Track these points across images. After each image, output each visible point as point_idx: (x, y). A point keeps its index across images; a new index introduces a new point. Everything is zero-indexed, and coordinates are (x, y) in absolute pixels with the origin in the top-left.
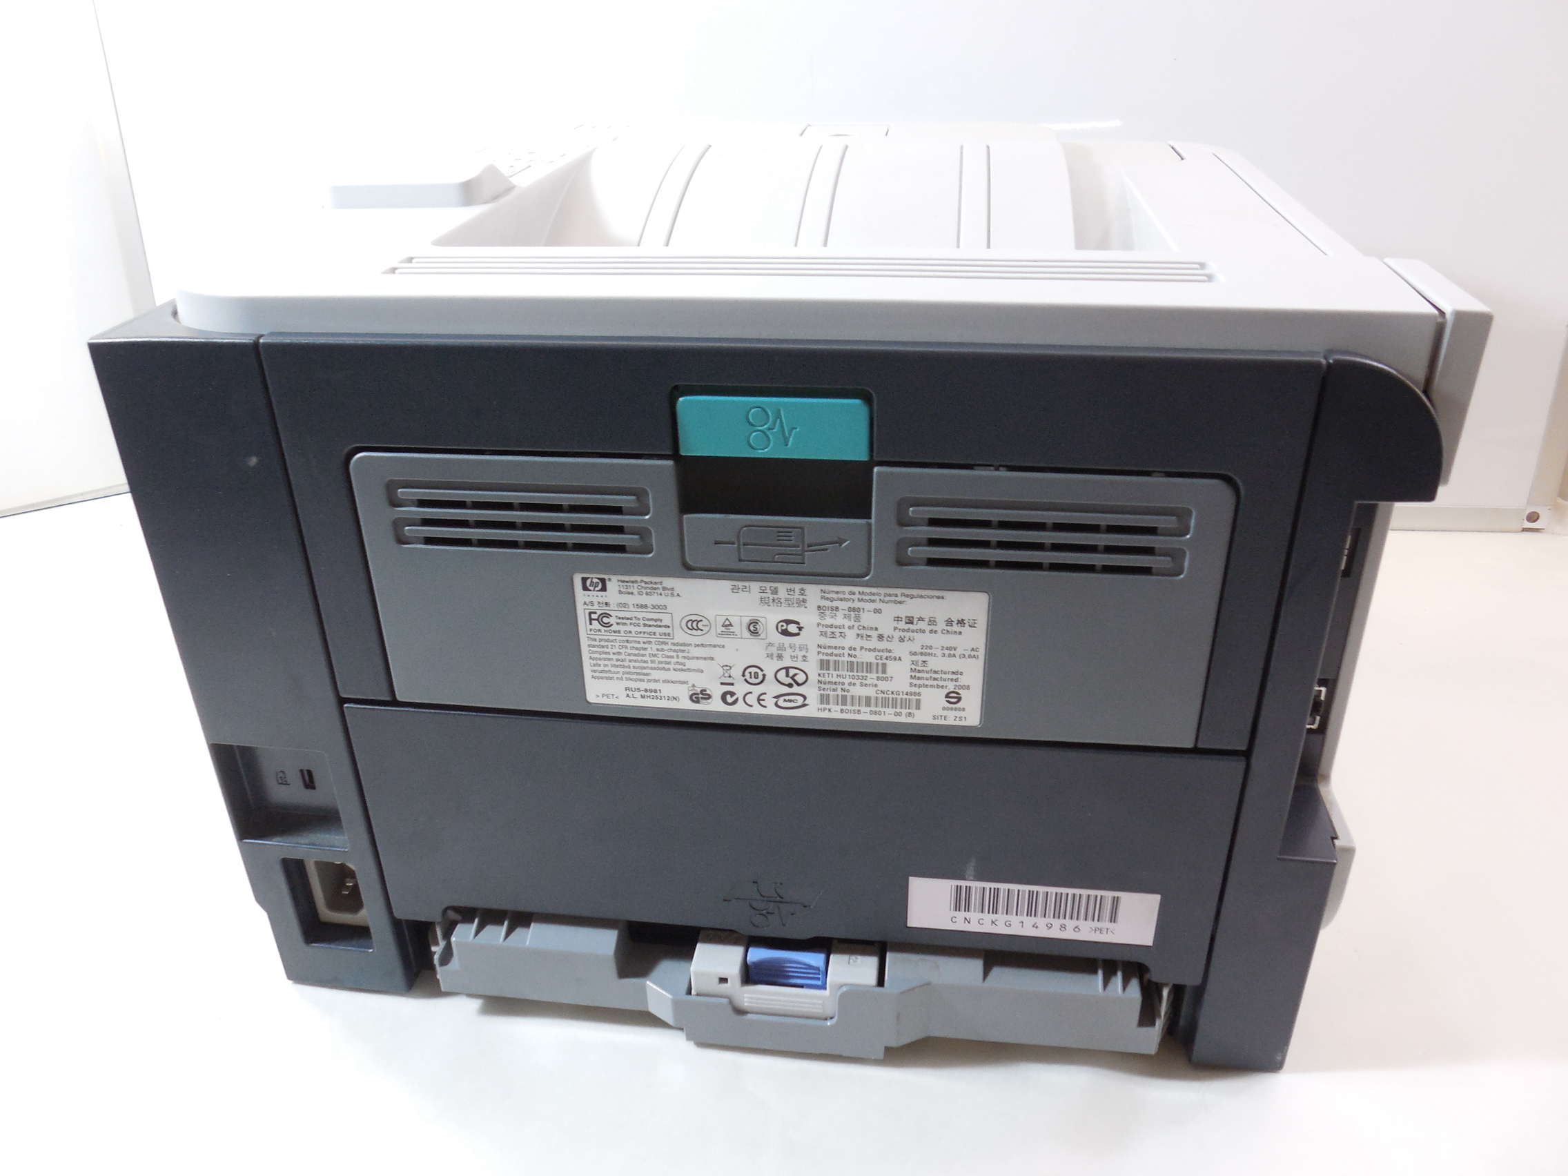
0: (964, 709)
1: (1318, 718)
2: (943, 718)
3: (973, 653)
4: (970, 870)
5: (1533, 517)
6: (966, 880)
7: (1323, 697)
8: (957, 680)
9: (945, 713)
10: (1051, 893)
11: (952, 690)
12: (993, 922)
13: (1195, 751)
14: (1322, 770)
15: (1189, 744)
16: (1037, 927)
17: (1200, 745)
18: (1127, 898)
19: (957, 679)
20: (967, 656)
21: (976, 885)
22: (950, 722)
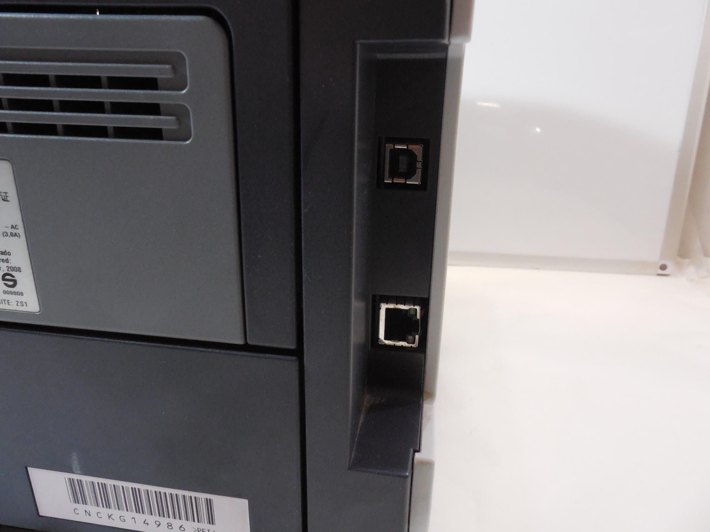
0: (22, 294)
1: (417, 337)
2: (6, 302)
3: (14, 231)
4: (75, 464)
5: (663, 267)
6: (73, 473)
7: (418, 317)
8: (7, 261)
9: (7, 297)
10: (151, 491)
11: (6, 272)
12: (109, 517)
13: (246, 348)
14: (427, 388)
15: (239, 341)
16: (147, 524)
17: (250, 342)
18: (219, 501)
19: (7, 259)
20: (9, 234)
21: (86, 479)
22: (13, 307)
